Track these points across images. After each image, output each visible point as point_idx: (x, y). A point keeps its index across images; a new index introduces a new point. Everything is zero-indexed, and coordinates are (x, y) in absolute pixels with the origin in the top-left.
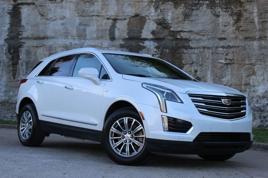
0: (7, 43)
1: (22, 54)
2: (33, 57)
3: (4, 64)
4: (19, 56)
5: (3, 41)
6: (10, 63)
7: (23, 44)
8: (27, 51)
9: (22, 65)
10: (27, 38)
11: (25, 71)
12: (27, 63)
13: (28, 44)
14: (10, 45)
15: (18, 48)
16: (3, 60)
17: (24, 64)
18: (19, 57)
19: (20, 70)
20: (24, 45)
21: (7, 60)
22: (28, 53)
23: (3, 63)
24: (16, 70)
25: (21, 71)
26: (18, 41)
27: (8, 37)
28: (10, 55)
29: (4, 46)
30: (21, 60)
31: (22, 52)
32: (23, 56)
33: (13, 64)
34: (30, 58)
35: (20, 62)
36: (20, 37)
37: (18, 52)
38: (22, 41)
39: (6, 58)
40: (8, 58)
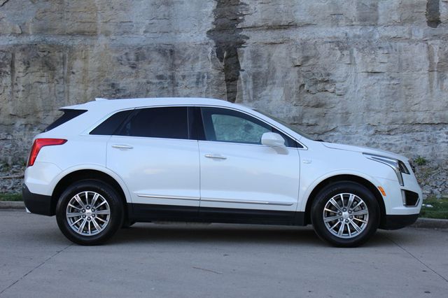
0: (214, 39)
1: (245, 59)
2: (266, 65)
3: (210, 81)
4: (238, 63)
5: (205, 36)
6: (223, 78)
7: (245, 40)
8: (253, 52)
9: (245, 82)
10: (254, 27)
11: (251, 93)
12: (255, 77)
13: (255, 38)
14: (220, 43)
15: (235, 49)
16: (207, 73)
17: (250, 79)
18: (239, 65)
19: (242, 91)
20: (247, 41)
21: (216, 72)
22: (256, 57)
23: (208, 78)
24: (235, 92)
25: (244, 93)
26: (234, 35)
27: (214, 26)
28: (221, 61)
29: (207, 44)
30: (243, 70)
31: (245, 55)
32: (245, 63)
33: (227, 80)
34: (260, 67)
35: (242, 74)
36: (240, 26)
37: (236, 55)
38: (244, 33)
39: (212, 68)
40: (216, 68)
